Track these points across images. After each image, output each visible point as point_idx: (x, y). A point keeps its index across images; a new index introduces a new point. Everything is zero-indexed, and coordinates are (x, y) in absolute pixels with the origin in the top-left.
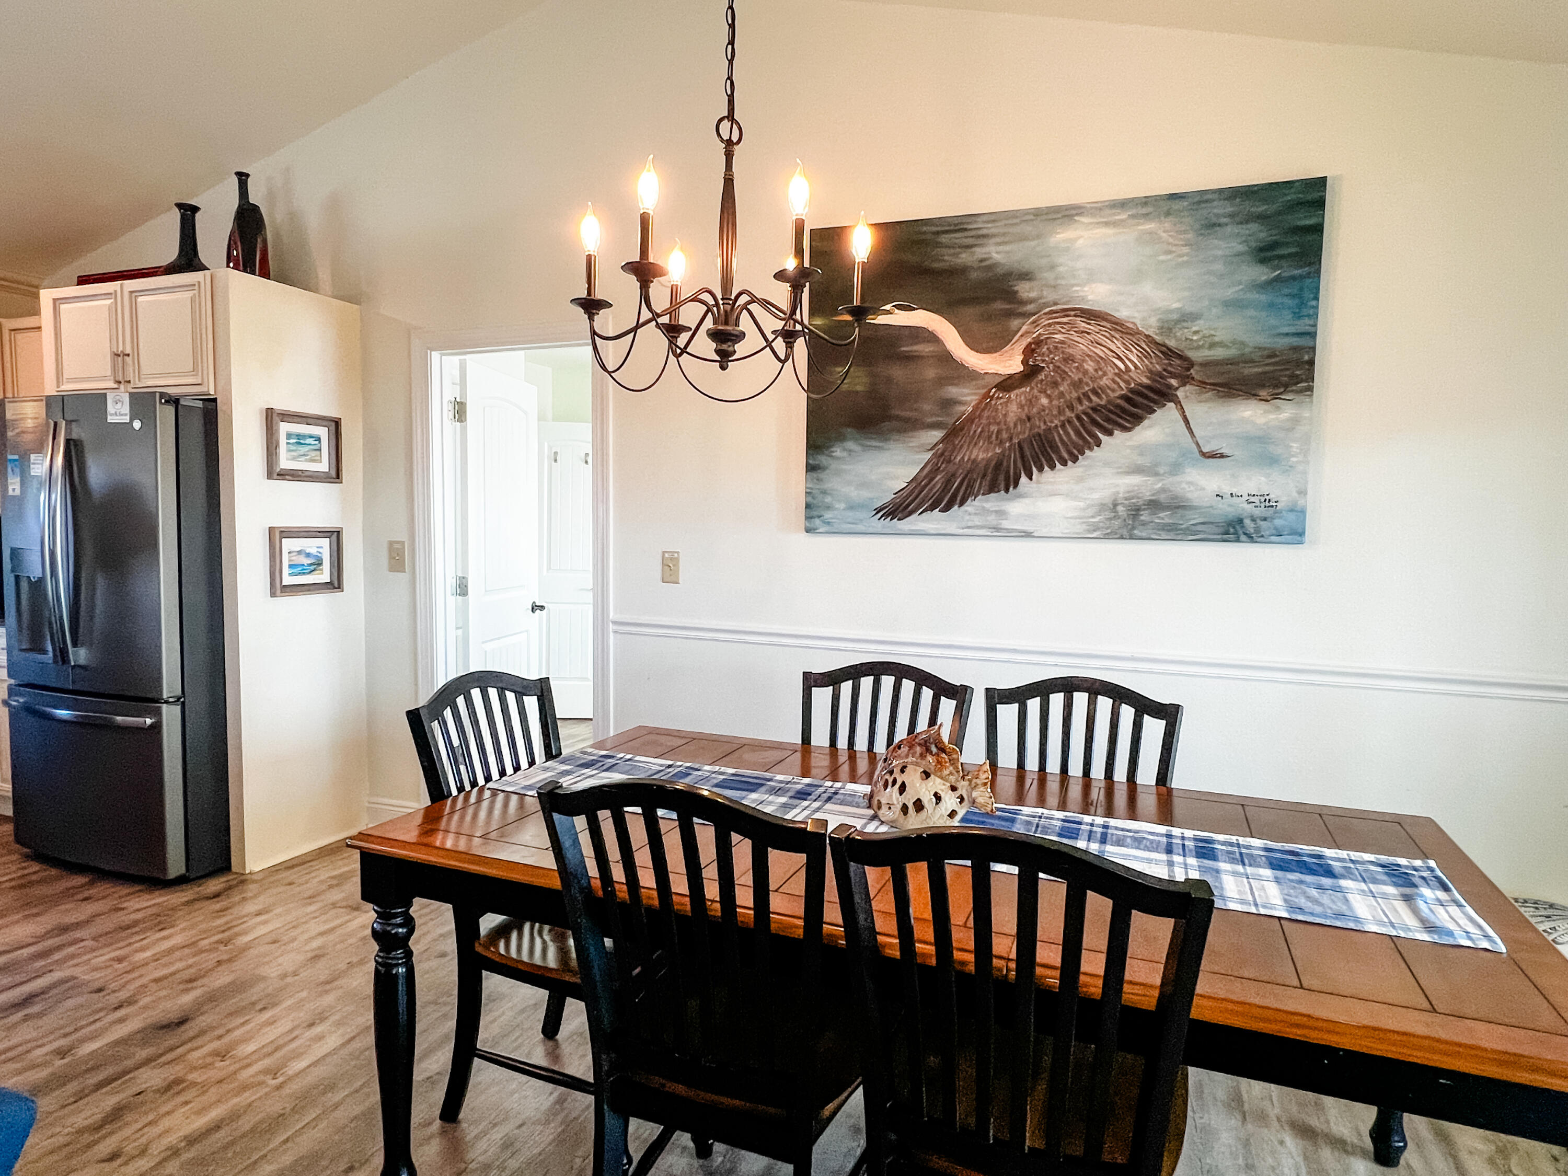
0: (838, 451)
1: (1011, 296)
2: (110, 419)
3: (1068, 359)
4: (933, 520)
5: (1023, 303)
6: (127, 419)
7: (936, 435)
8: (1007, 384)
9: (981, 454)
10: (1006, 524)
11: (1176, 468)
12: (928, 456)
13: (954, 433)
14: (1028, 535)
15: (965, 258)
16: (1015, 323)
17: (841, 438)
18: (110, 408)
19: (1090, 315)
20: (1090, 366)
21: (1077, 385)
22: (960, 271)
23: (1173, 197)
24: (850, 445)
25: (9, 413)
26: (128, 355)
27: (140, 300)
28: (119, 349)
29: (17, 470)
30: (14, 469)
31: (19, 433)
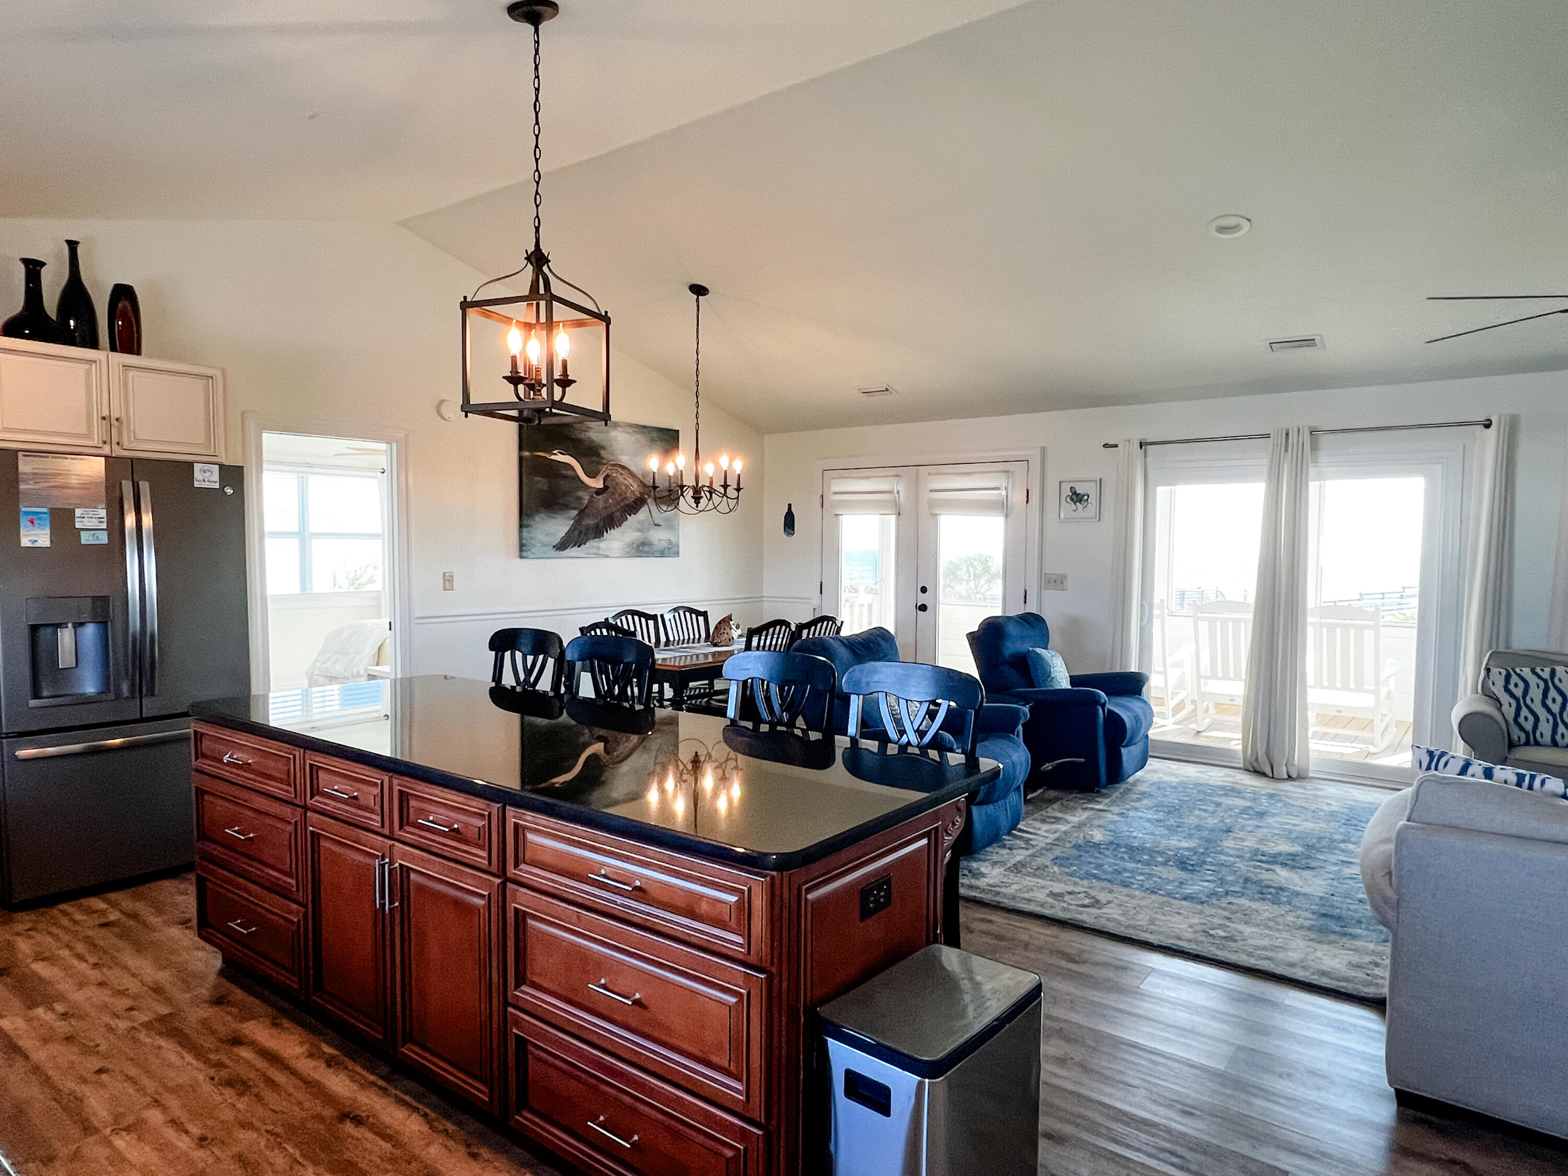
0: (537, 519)
1: (598, 455)
2: (196, 484)
3: (617, 484)
5: (603, 458)
6: (217, 486)
7: (575, 512)
8: (599, 492)
9: (591, 522)
10: (600, 552)
11: (648, 530)
12: (572, 522)
13: (582, 512)
14: (608, 557)
15: (582, 436)
16: (600, 467)
17: (538, 512)
18: (197, 475)
19: (623, 468)
20: (623, 488)
21: (621, 495)
22: (580, 441)
23: (644, 427)
24: (543, 515)
25: (25, 466)
26: (117, 420)
27: (131, 374)
28: (106, 413)
29: (42, 523)
30: (36, 522)
31: (48, 487)
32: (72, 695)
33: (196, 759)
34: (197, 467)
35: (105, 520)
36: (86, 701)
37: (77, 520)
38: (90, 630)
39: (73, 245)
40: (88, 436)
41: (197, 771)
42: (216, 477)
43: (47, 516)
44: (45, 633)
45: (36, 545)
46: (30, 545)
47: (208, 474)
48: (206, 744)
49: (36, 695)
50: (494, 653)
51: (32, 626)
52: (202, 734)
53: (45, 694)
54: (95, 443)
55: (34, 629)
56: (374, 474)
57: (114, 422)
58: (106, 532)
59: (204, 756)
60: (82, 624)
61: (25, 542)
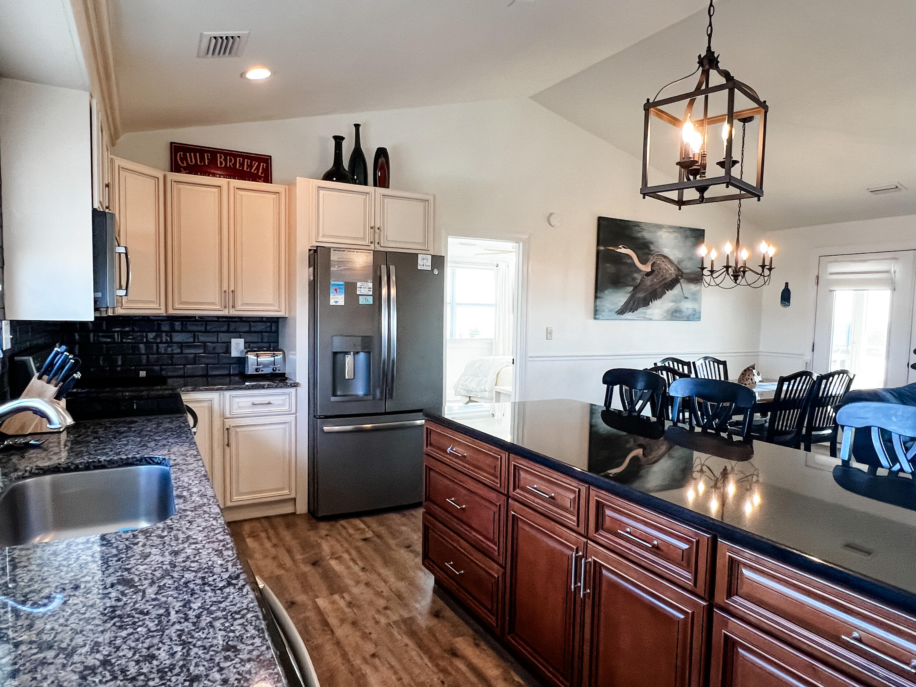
0: (606, 292)
1: (648, 248)
2: (419, 268)
3: (660, 269)
4: (629, 315)
5: (651, 251)
6: (430, 268)
7: (631, 289)
8: (648, 274)
9: (641, 295)
10: (647, 317)
11: (680, 301)
12: (629, 295)
13: (635, 288)
14: (651, 320)
15: (639, 235)
16: (650, 256)
17: (607, 288)
18: (420, 262)
19: (665, 257)
20: (664, 271)
21: (662, 276)
22: (638, 238)
23: (681, 228)
24: (610, 290)
25: (334, 256)
26: (378, 229)
27: (386, 200)
28: (373, 225)
29: (341, 290)
30: (338, 290)
31: (345, 269)
32: (352, 395)
33: (427, 446)
34: (420, 256)
35: (372, 289)
36: (358, 399)
37: (358, 289)
38: (362, 356)
39: (357, 126)
40: (363, 239)
41: (427, 454)
42: (429, 263)
43: (343, 287)
44: (339, 356)
45: (338, 304)
46: (334, 304)
47: (425, 261)
48: (433, 437)
49: (334, 395)
50: (606, 386)
51: (334, 352)
52: (431, 430)
53: (339, 393)
54: (367, 243)
55: (335, 354)
56: (492, 268)
57: (377, 231)
58: (372, 297)
59: (431, 444)
60: (358, 353)
61: (332, 303)
